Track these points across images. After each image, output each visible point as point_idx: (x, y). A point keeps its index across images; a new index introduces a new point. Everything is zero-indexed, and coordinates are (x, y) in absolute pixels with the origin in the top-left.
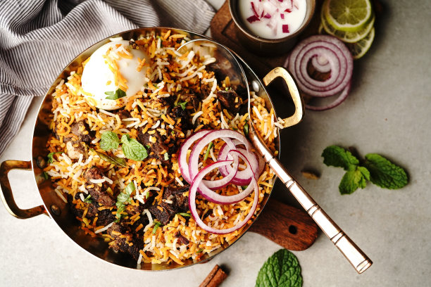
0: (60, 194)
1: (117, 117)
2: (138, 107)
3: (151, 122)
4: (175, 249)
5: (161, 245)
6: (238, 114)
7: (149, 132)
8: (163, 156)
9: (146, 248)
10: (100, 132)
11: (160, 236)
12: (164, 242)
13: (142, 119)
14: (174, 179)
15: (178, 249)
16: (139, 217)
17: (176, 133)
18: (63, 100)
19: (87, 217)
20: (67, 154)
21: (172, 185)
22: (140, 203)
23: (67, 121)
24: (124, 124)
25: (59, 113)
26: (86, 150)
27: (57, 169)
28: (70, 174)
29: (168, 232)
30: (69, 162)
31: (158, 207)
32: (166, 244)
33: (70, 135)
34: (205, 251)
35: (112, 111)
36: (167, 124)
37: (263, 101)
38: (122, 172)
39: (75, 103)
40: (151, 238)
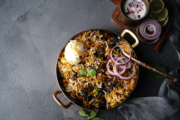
0: (73, 97)
1: (82, 65)
2: (87, 59)
3: (93, 62)
5: (112, 99)
7: (95, 65)
8: (102, 71)
9: (108, 102)
10: (78, 71)
11: (110, 96)
12: (112, 98)
13: (90, 63)
14: (108, 77)
15: (118, 98)
16: (101, 93)
17: (103, 62)
18: (62, 67)
19: (84, 100)
20: (71, 83)
21: (108, 79)
22: (100, 88)
23: (66, 72)
24: (85, 66)
25: (62, 71)
26: (76, 79)
27: (69, 89)
28: (74, 89)
29: (113, 94)
30: (72, 85)
31: (106, 88)
32: (113, 98)
33: (69, 77)
34: (126, 95)
35: (78, 64)
36: (99, 61)
39: (66, 66)
40: (108, 98)
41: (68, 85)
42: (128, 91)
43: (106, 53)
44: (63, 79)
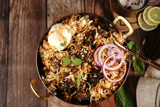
0: (53, 87)
1: (66, 52)
2: (72, 46)
3: (79, 50)
4: (102, 93)
6: (108, 38)
7: (81, 54)
8: (88, 60)
9: (92, 96)
10: (62, 59)
11: (95, 90)
13: (75, 50)
14: (94, 68)
15: (103, 92)
16: (85, 86)
17: (90, 51)
18: (44, 52)
19: (66, 92)
20: (52, 71)
21: (94, 70)
22: (84, 80)
23: (48, 59)
24: (69, 54)
25: (43, 57)
26: (58, 67)
27: (50, 78)
28: (55, 78)
29: (98, 88)
30: (53, 74)
31: (92, 80)
32: (99, 92)
33: (51, 64)
34: (113, 90)
35: (62, 51)
36: (86, 49)
37: (115, 30)
38: (74, 71)
39: (49, 51)
40: (92, 92)
41: (49, 73)
42: (115, 85)
43: (95, 40)
44: (44, 66)
